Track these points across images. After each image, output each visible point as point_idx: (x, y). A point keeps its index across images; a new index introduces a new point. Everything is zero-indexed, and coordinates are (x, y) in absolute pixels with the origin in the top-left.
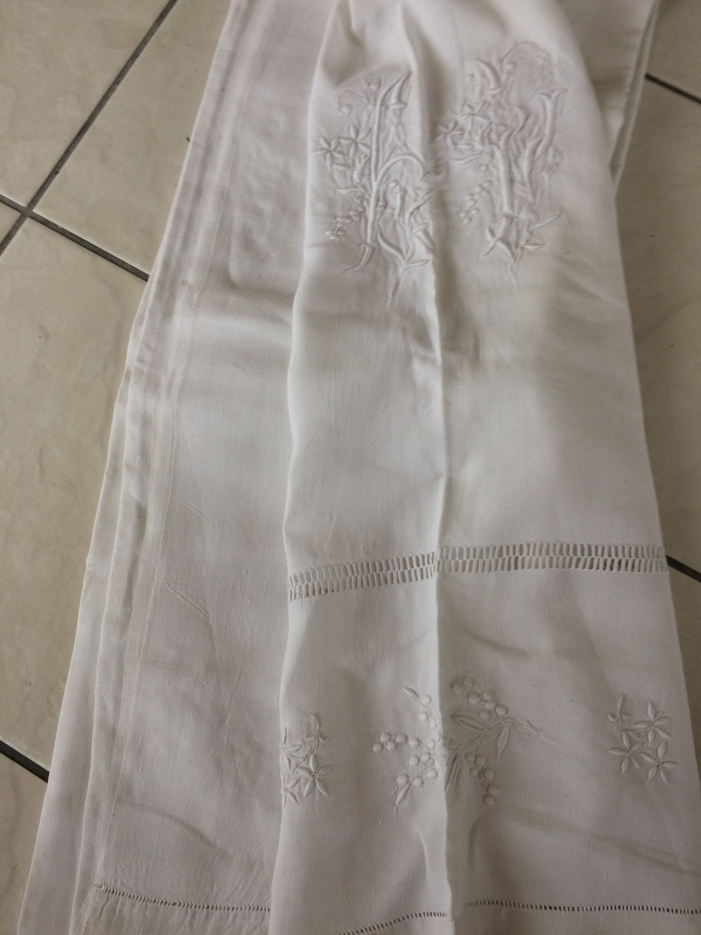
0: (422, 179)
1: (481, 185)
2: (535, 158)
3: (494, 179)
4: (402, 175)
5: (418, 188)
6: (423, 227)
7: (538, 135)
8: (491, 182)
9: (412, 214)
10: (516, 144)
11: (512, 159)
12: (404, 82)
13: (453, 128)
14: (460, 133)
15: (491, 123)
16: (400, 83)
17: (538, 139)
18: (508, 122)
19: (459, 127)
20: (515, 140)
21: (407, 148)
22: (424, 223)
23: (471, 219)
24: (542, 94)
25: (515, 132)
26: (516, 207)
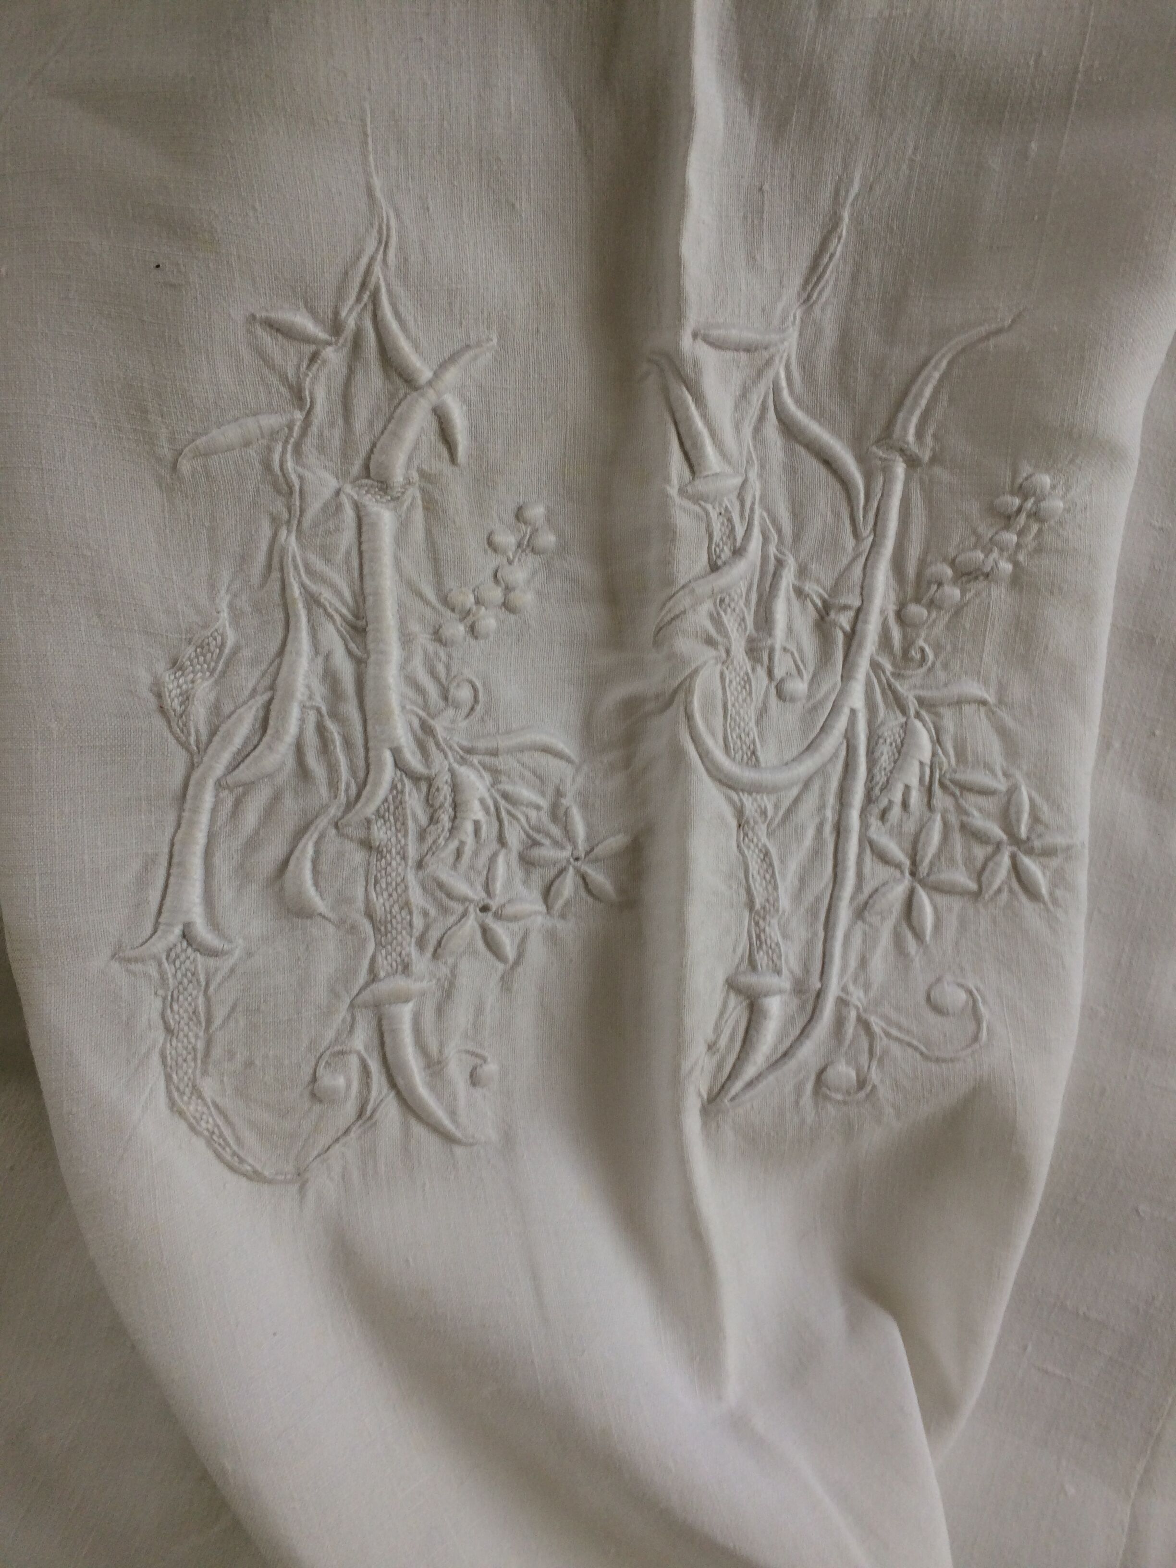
0: (696, 672)
1: (472, 630)
2: (261, 699)
3: (423, 639)
4: (763, 712)
5: (710, 642)
6: (700, 486)
7: (248, 787)
8: (437, 636)
9: (738, 552)
10: (332, 769)
11: (351, 709)
12: (732, 1076)
13: (562, 871)
14: (536, 852)
15: (420, 865)
16: (750, 1071)
17: (244, 773)
18: (358, 856)
19: (538, 878)
20: (333, 784)
21: (740, 813)
22: (698, 499)
23: (519, 515)
24: (213, 953)
25: (334, 811)
26: (349, 513)
